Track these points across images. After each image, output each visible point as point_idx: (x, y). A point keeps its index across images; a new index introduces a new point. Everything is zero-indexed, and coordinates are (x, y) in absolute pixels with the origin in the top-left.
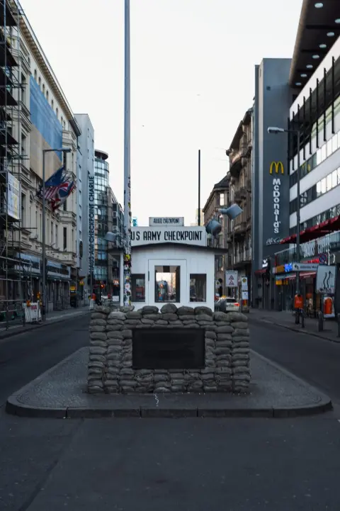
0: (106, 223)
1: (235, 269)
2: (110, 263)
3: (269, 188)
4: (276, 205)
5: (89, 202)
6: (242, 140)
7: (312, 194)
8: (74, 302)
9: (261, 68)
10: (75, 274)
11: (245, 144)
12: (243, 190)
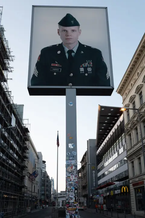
0: (45, 182)
1: (83, 197)
2: (45, 194)
3: (92, 174)
4: (94, 178)
5: (41, 177)
6: (84, 159)
7: (104, 175)
8: (36, 207)
9: (89, 141)
10: (36, 199)
11: (85, 161)
12: (85, 173)
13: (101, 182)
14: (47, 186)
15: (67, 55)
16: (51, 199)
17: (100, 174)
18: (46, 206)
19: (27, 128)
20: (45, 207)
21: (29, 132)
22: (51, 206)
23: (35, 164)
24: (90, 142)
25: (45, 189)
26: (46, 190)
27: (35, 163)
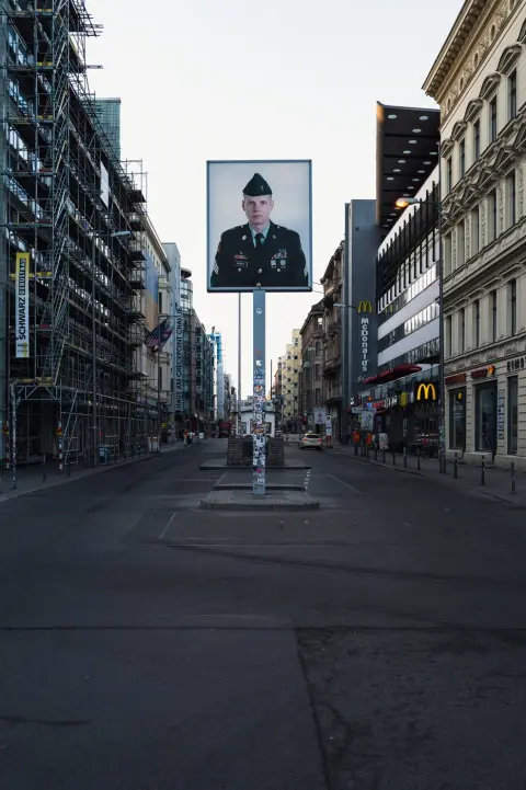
0: (190, 350)
1: (324, 406)
2: (193, 395)
3: (357, 327)
4: (365, 344)
5: (177, 335)
6: (334, 274)
7: (400, 333)
9: (351, 207)
10: (166, 410)
11: (338, 279)
12: (335, 324)
13: (387, 356)
14: (198, 363)
15: (254, 241)
16: (212, 412)
17: (385, 329)
18: (197, 434)
19: (140, 192)
20: (194, 441)
21: (144, 201)
22: (213, 436)
23: (161, 294)
24: (355, 208)
25: (190, 375)
26: (194, 378)
27: (160, 291)
